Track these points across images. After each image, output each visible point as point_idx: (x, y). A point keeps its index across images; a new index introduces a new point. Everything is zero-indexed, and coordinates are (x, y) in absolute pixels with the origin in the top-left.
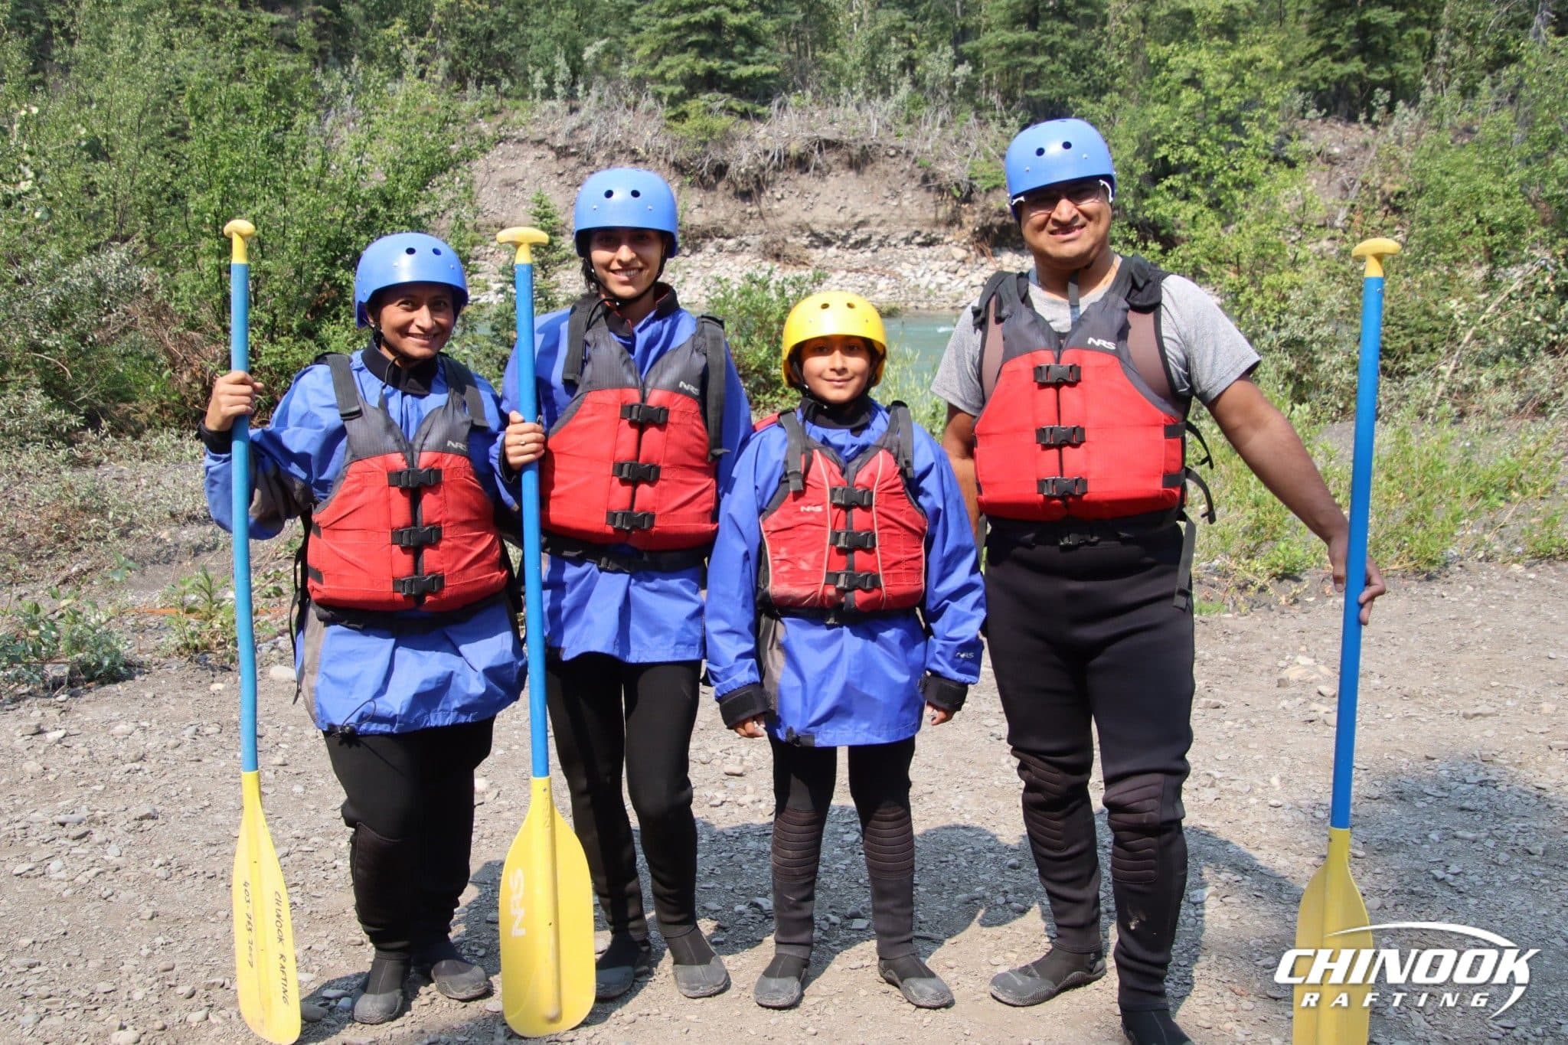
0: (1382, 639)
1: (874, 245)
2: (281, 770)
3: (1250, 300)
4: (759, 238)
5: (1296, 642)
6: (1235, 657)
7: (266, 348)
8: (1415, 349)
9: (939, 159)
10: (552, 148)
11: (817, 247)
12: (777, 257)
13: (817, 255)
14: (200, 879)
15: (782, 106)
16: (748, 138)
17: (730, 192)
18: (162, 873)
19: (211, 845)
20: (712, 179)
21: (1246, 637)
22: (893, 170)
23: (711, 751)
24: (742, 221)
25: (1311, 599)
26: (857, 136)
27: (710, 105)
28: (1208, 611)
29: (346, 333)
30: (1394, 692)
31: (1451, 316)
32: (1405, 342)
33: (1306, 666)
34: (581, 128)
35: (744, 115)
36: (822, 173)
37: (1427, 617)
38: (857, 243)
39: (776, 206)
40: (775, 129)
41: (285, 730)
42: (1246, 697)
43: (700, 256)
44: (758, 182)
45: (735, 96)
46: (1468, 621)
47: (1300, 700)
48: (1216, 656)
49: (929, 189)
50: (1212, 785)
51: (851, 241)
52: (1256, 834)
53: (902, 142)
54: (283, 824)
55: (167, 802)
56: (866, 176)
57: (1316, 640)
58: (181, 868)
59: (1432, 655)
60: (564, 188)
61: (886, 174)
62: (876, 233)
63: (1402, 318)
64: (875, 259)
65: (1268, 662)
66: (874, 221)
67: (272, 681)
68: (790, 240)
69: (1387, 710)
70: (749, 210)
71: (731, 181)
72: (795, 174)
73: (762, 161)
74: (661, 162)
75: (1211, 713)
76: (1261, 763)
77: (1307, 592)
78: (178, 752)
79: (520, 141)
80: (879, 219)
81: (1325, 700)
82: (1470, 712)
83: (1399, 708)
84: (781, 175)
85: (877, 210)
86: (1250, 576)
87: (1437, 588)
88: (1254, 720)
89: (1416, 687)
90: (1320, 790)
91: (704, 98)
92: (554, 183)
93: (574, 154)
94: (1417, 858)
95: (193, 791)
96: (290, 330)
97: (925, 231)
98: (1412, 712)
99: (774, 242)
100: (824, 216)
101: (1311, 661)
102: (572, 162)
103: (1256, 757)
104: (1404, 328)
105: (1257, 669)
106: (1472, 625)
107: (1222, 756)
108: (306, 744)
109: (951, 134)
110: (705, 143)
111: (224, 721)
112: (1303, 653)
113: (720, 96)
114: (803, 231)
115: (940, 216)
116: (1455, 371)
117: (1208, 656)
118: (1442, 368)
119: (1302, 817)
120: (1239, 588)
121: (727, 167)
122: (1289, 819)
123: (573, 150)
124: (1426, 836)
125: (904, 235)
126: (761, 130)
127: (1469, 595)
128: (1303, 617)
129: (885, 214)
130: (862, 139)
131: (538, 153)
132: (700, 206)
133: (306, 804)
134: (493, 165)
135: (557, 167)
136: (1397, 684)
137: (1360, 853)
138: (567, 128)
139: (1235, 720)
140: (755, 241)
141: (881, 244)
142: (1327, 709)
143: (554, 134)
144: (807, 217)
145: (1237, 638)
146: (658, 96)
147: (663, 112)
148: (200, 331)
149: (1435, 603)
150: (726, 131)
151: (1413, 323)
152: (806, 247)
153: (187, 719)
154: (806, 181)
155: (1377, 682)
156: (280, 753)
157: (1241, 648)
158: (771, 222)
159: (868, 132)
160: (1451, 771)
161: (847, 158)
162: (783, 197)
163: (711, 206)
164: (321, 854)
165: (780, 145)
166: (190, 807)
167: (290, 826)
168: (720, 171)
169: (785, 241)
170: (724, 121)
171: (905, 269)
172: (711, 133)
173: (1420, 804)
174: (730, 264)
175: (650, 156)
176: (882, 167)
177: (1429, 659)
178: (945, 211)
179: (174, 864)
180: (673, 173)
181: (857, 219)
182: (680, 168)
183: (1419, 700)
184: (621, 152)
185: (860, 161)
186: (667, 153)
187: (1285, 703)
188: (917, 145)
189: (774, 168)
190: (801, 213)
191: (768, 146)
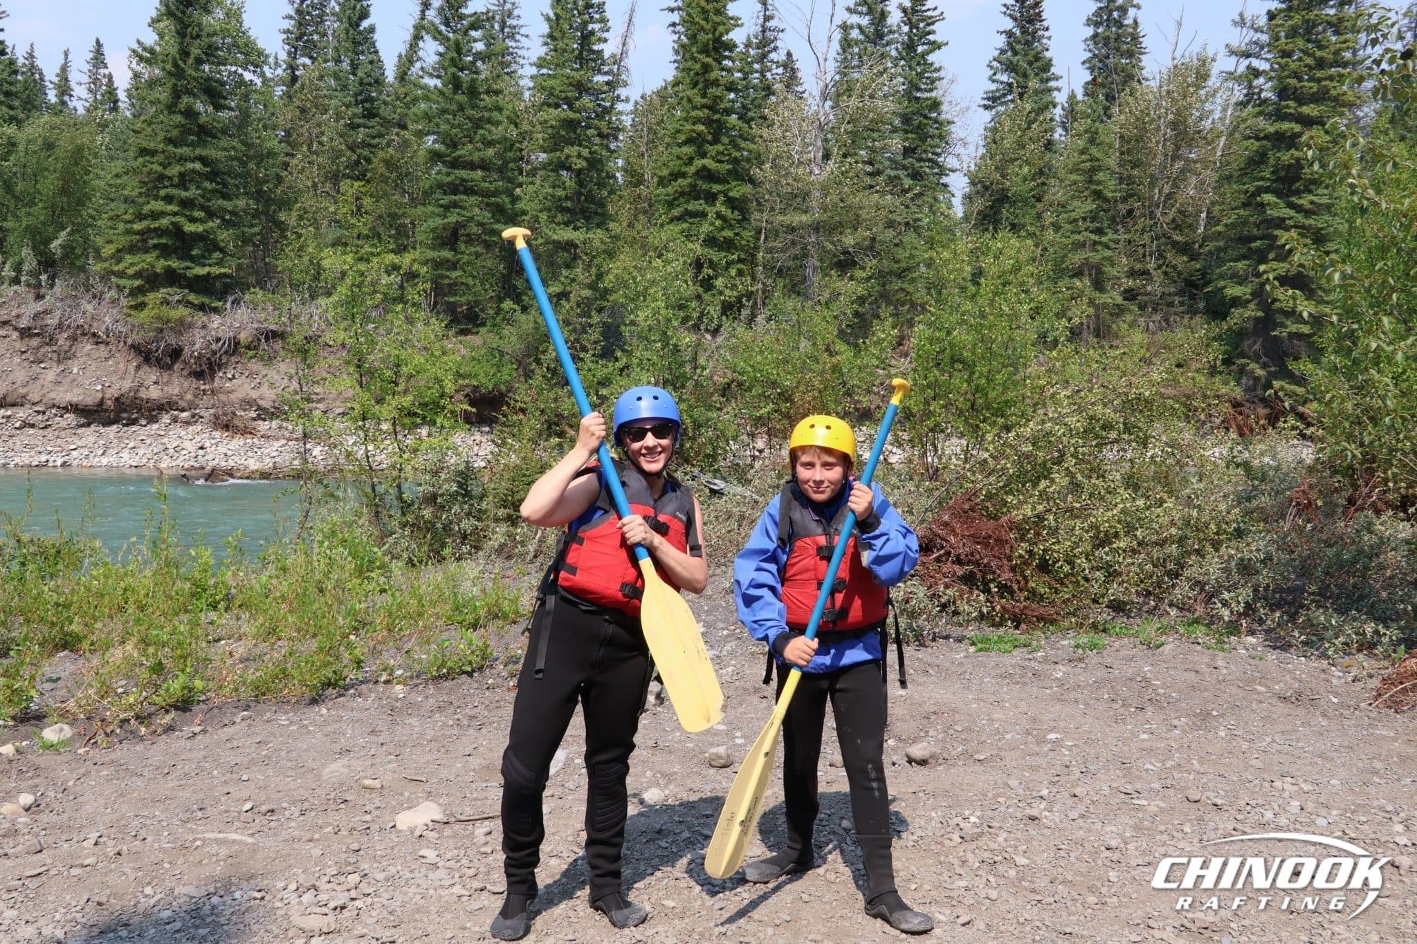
4: (212, 411)
10: (16, 329)
11: (265, 420)
12: (226, 427)
13: (263, 426)
15: (236, 302)
16: (204, 327)
17: (185, 372)
20: (168, 360)
22: (332, 357)
24: (196, 396)
27: (170, 298)
34: (45, 312)
35: (202, 308)
36: (270, 360)
39: (227, 384)
40: (228, 320)
43: (155, 426)
44: (210, 364)
45: (192, 290)
60: (26, 363)
68: (239, 413)
70: (202, 387)
71: (185, 362)
72: (244, 358)
73: (214, 347)
74: (121, 344)
84: (232, 359)
91: (163, 292)
92: (17, 359)
93: (37, 335)
99: (224, 414)
100: (269, 394)
102: (35, 342)
110: (161, 330)
113: (179, 291)
114: (251, 406)
121: (182, 350)
123: (36, 331)
126: (216, 321)
130: (304, 331)
131: (3, 332)
132: (156, 383)
135: (19, 346)
138: (32, 312)
140: (208, 413)
143: (18, 316)
144: (254, 394)
146: (120, 289)
147: (124, 302)
150: (182, 320)
152: (254, 419)
154: (254, 365)
158: (222, 397)
159: (310, 325)
162: (234, 377)
163: (167, 383)
165: (231, 334)
168: (176, 353)
169: (234, 414)
170: (182, 311)
172: (168, 321)
174: (183, 433)
175: (112, 339)
176: (323, 354)
180: (132, 354)
182: (136, 348)
184: (83, 334)
186: (126, 337)
189: (226, 352)
190: (249, 391)
191: (220, 334)
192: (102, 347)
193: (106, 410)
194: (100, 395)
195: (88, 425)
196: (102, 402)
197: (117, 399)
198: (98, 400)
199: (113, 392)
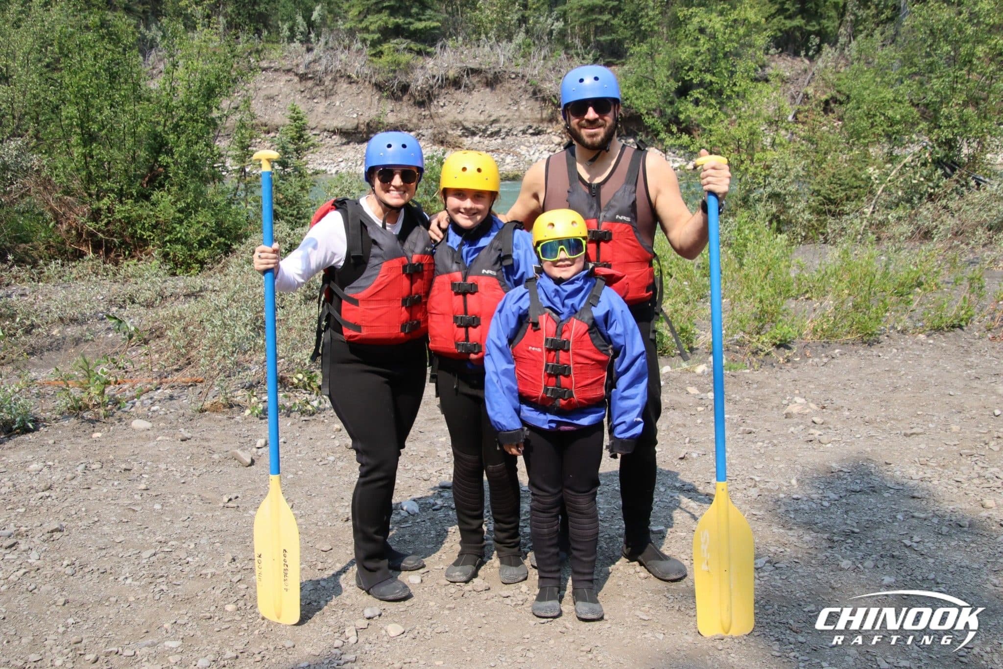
0: (845, 385)
1: (503, 135)
2: (145, 493)
3: (746, 169)
4: (430, 131)
5: (793, 387)
6: (755, 398)
7: (118, 207)
8: (848, 199)
9: (543, 80)
10: (296, 75)
11: (467, 137)
12: (442, 143)
13: (467, 141)
14: (96, 574)
15: (443, 47)
16: (422, 68)
17: (411, 102)
18: (69, 571)
19: (101, 549)
20: (400, 94)
21: (761, 385)
22: (514, 87)
23: (429, 471)
24: (419, 120)
25: (798, 359)
26: (491, 65)
27: (398, 47)
28: (735, 369)
29: (170, 197)
30: (859, 420)
31: (869, 178)
32: (842, 194)
33: (801, 404)
34: (315, 61)
35: (419, 53)
36: (469, 90)
37: (870, 370)
38: (492, 133)
39: (440, 111)
40: (439, 61)
41: (145, 465)
42: (767, 425)
44: (429, 95)
45: (413, 40)
46: (896, 372)
47: (802, 427)
48: (743, 398)
49: (537, 99)
50: (755, 486)
51: (489, 132)
52: (787, 518)
53: (519, 70)
54: (149, 532)
55: (70, 519)
56: (497, 91)
57: (804, 386)
58: (82, 567)
59: (878, 395)
60: (305, 100)
61: (510, 90)
62: (504, 127)
63: (840, 179)
64: (504, 144)
65: (776, 401)
66: (503, 119)
67: (134, 430)
68: (450, 132)
69: (857, 432)
70: (423, 113)
71: (411, 95)
72: (452, 90)
73: (431, 82)
74: (367, 83)
75: (748, 437)
76: (783, 470)
77: (795, 355)
78: (74, 482)
79: (276, 70)
80: (506, 118)
81: (817, 427)
82: (909, 432)
83: (863, 431)
84: (444, 91)
85: (504, 112)
86: (760, 346)
87: (875, 351)
88: (775, 442)
89: (872, 416)
90: (822, 487)
91: (393, 42)
92: (298, 97)
93: (311, 78)
94: (892, 532)
95: (86, 511)
96: (132, 196)
97: (535, 125)
98: (872, 433)
99: (440, 133)
100: (471, 117)
101: (803, 401)
102: (310, 84)
103: (780, 466)
104: (841, 185)
105: (769, 406)
106: (899, 374)
107: (759, 466)
108: (160, 475)
109: (550, 64)
110: (395, 71)
111: (104, 460)
112: (797, 395)
113: (404, 40)
114: (458, 126)
115: (544, 116)
116: (873, 212)
117: (738, 398)
118: (866, 210)
119: (814, 506)
120: (753, 353)
121: (409, 86)
122: (806, 508)
123: (310, 76)
124: (895, 517)
125: (521, 128)
126: (430, 63)
127: (895, 355)
128: (795, 371)
129: (509, 115)
130: (494, 68)
131: (288, 77)
132: (392, 111)
133: (164, 517)
134: (259, 85)
135: (300, 87)
136: (859, 414)
137: (857, 530)
138: (307, 62)
139: (763, 442)
140: (428, 133)
141: (507, 134)
142: (820, 433)
143: (297, 65)
144: (460, 118)
145: (755, 386)
146: (364, 41)
147: (367, 51)
148: (73, 196)
149: (876, 360)
150: (408, 63)
151: (846, 182)
152: (460, 136)
153: (78, 459)
154: (459, 95)
155: (847, 413)
156: (143, 481)
157: (759, 392)
158: (437, 120)
159: (497, 63)
160: (902, 472)
161: (484, 80)
162: (444, 105)
163: (399, 111)
164: (177, 553)
165: (443, 72)
166: (85, 522)
167: (154, 534)
168: (405, 88)
169: (447, 133)
170: (406, 57)
171: (523, 150)
172: (399, 65)
173: (886, 495)
175: (360, 79)
176: (507, 85)
177: (877, 398)
178: (546, 113)
179: (77, 563)
180: (375, 90)
181: (492, 118)
182: (379, 87)
183: (875, 425)
184: (341, 77)
185: (493, 81)
186: (371, 77)
187: (792, 429)
188: (528, 71)
189: (439, 86)
190: (456, 115)
191: (435, 73)
192: (354, 86)
193: (360, 132)
194: (356, 121)
195: (348, 143)
196: (357, 127)
197: (368, 124)
198: (355, 125)
199: (365, 118)
